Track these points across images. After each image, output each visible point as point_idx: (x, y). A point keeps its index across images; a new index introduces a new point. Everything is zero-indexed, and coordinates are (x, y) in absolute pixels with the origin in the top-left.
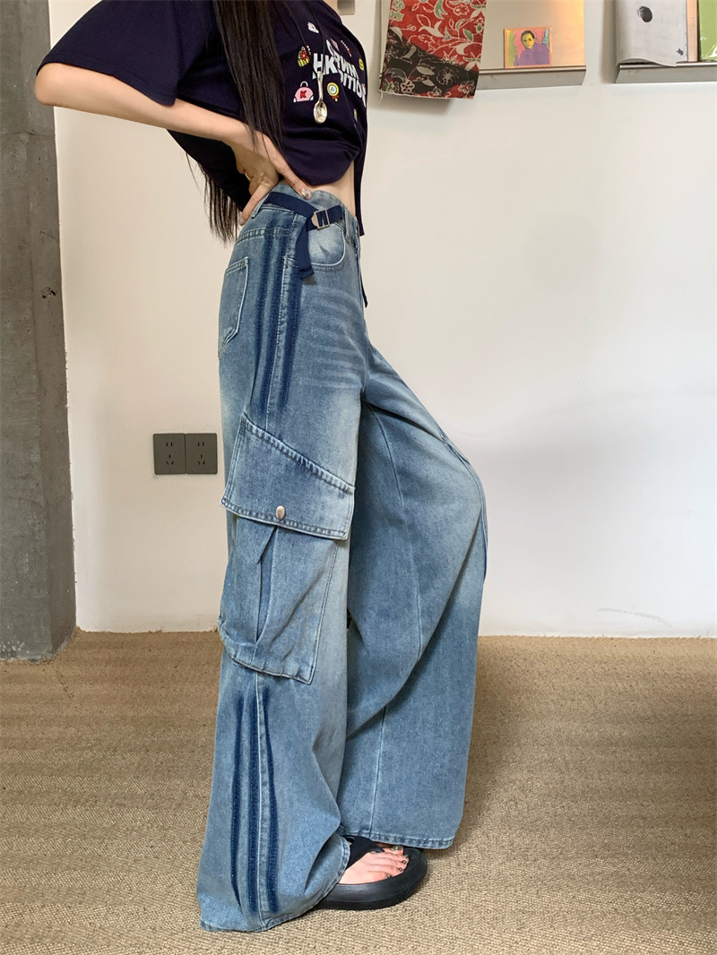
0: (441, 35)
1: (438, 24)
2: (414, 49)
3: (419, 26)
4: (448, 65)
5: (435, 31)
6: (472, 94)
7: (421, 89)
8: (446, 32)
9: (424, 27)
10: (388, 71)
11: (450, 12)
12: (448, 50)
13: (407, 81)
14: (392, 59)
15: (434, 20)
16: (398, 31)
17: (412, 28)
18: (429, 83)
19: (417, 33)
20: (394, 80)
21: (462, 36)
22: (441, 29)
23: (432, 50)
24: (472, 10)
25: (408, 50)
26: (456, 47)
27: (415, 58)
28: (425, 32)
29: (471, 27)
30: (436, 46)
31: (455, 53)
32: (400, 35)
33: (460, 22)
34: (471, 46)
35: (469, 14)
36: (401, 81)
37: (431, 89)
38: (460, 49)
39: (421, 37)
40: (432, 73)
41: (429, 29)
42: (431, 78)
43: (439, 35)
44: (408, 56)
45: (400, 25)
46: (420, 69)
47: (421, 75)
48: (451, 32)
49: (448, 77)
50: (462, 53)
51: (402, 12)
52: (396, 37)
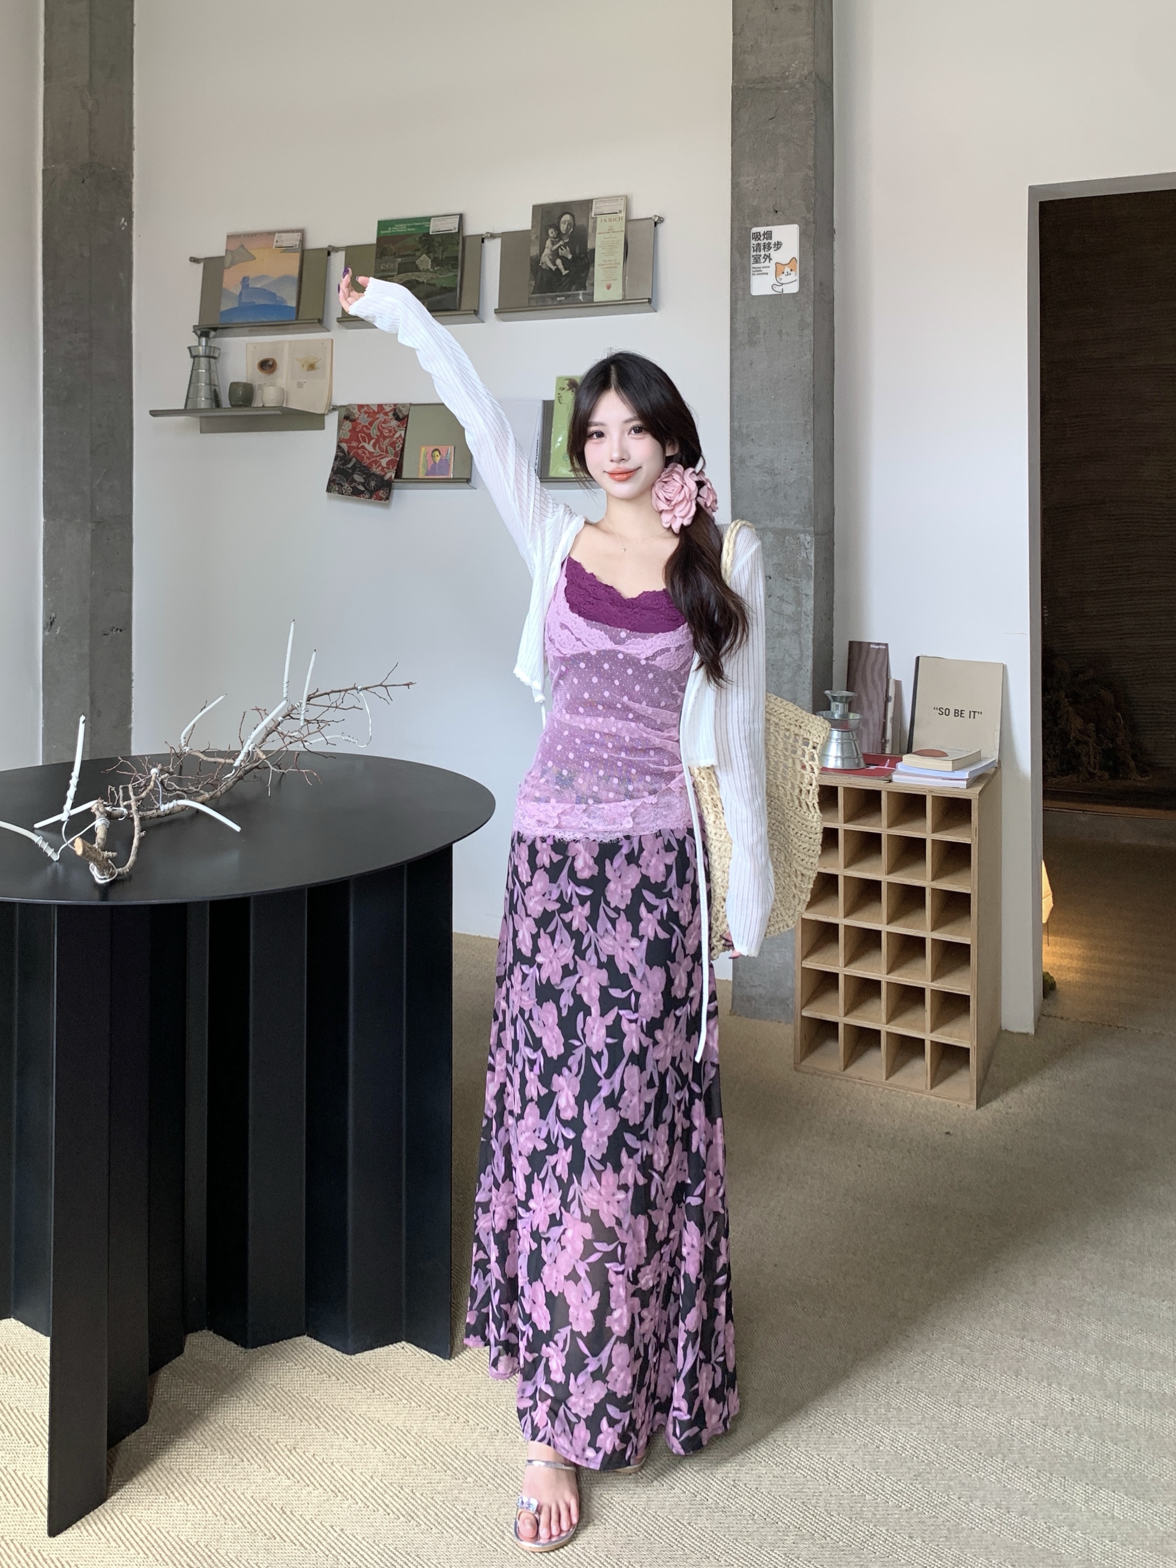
0: (373, 450)
1: (373, 441)
2: (354, 460)
3: (359, 442)
4: (374, 474)
5: (369, 447)
6: (387, 499)
7: (356, 493)
8: (377, 448)
9: (363, 444)
10: (334, 478)
11: (381, 432)
12: (376, 462)
13: (347, 485)
14: (338, 468)
15: (370, 438)
16: (344, 446)
17: (354, 444)
18: (361, 488)
19: (358, 448)
20: (338, 484)
21: (387, 452)
22: (374, 446)
23: (366, 462)
24: (396, 432)
25: (350, 461)
26: (382, 460)
27: (354, 468)
28: (363, 447)
29: (393, 445)
30: (368, 458)
31: (380, 465)
32: (346, 450)
33: (387, 441)
34: (391, 460)
35: (394, 435)
36: (342, 486)
37: (363, 492)
38: (384, 462)
39: (360, 451)
40: (363, 481)
41: (366, 445)
42: (363, 484)
43: (372, 450)
44: (349, 466)
45: (346, 441)
46: (358, 478)
47: (355, 481)
48: (380, 448)
49: (373, 484)
50: (384, 465)
51: (350, 431)
52: (343, 451)
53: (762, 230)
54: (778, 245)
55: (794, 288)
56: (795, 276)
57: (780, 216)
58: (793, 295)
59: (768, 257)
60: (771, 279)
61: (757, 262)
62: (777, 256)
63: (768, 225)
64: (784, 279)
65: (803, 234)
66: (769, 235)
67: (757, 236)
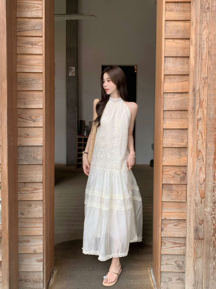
53: (70, 67)
54: (72, 69)
55: (74, 75)
56: (74, 74)
57: (72, 66)
58: (74, 76)
59: (71, 71)
60: (71, 74)
61: (70, 71)
62: (72, 71)
63: (71, 67)
64: (73, 74)
65: (75, 68)
66: (71, 68)
67: (70, 68)
